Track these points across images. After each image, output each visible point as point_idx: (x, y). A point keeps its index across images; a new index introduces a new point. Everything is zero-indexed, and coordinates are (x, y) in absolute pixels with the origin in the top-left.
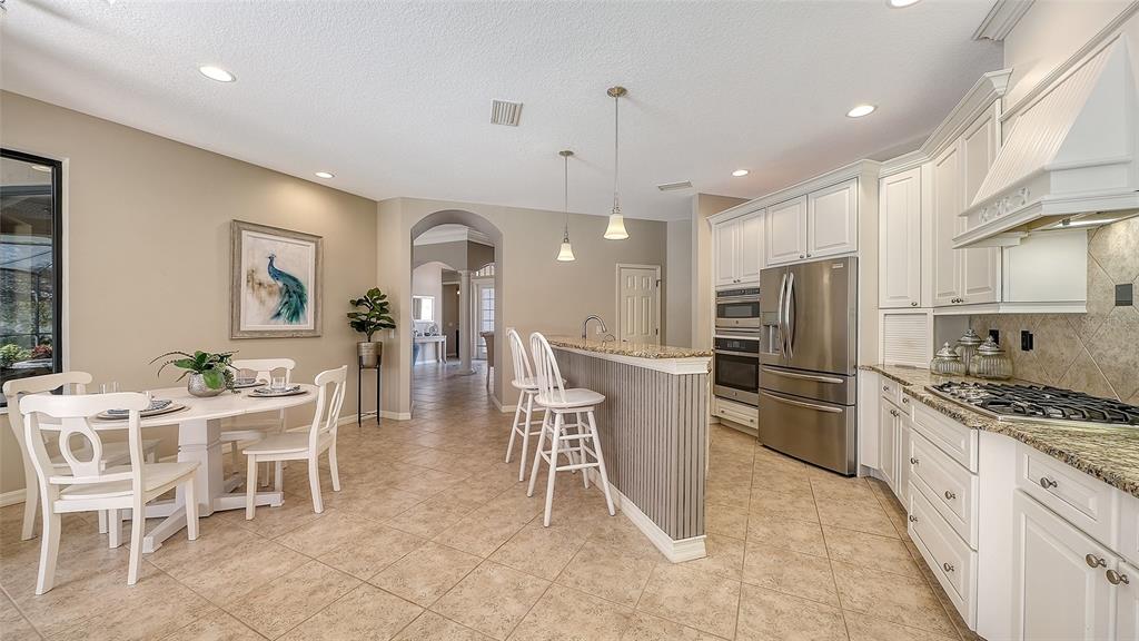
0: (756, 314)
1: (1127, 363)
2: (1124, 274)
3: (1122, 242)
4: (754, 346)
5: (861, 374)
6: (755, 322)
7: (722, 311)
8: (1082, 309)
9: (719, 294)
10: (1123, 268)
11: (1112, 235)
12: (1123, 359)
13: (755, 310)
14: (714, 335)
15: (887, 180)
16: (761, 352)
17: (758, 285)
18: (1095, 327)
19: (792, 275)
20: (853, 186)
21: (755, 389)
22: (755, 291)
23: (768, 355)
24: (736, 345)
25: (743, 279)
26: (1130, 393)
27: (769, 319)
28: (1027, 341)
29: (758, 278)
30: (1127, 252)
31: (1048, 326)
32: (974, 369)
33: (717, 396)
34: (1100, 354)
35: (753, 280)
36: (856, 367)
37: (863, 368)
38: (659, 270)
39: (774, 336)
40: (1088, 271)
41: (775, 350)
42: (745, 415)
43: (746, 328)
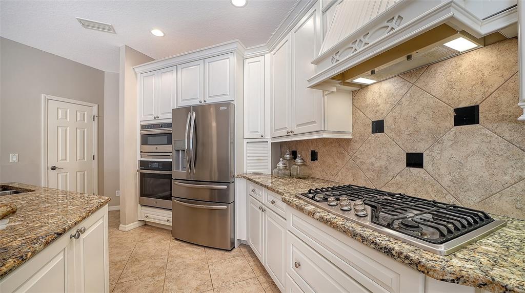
0: (169, 142)
1: (381, 167)
2: (378, 114)
3: (377, 96)
4: (168, 166)
5: (237, 181)
6: (169, 148)
7: (145, 140)
8: (350, 137)
9: (143, 127)
10: (377, 111)
11: (369, 92)
12: (377, 164)
13: (169, 139)
14: (139, 158)
15: (247, 61)
16: (174, 169)
17: (171, 121)
18: (358, 147)
19: (194, 114)
20: (232, 57)
21: (169, 198)
22: (169, 125)
23: (179, 172)
24: (156, 165)
25: (161, 116)
26: (383, 184)
27: (179, 145)
28: (314, 157)
29: (171, 116)
30: (379, 101)
31: (327, 148)
32: (294, 173)
33: (142, 205)
34: (361, 162)
35: (167, 118)
36: (234, 176)
37: (238, 177)
38: (95, 108)
39: (183, 158)
40: (353, 115)
41: (183, 168)
42: (163, 217)
43: (163, 152)
